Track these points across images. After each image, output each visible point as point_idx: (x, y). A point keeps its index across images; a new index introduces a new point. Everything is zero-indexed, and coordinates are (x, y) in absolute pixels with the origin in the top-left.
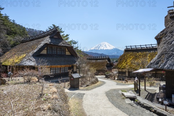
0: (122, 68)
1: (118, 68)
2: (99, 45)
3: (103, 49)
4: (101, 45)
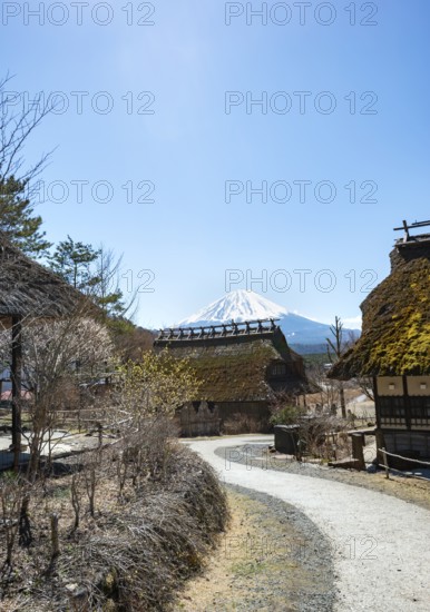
0: (409, 366)
1: (375, 370)
2: (222, 305)
4: (228, 303)
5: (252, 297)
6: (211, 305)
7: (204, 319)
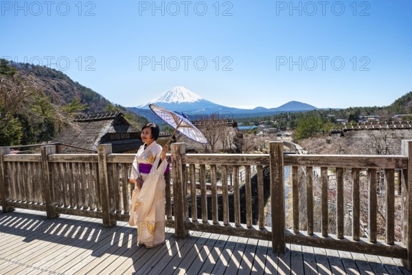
3: (177, 102)
4: (172, 93)
5: (184, 90)
6: (163, 94)
7: (159, 101)
